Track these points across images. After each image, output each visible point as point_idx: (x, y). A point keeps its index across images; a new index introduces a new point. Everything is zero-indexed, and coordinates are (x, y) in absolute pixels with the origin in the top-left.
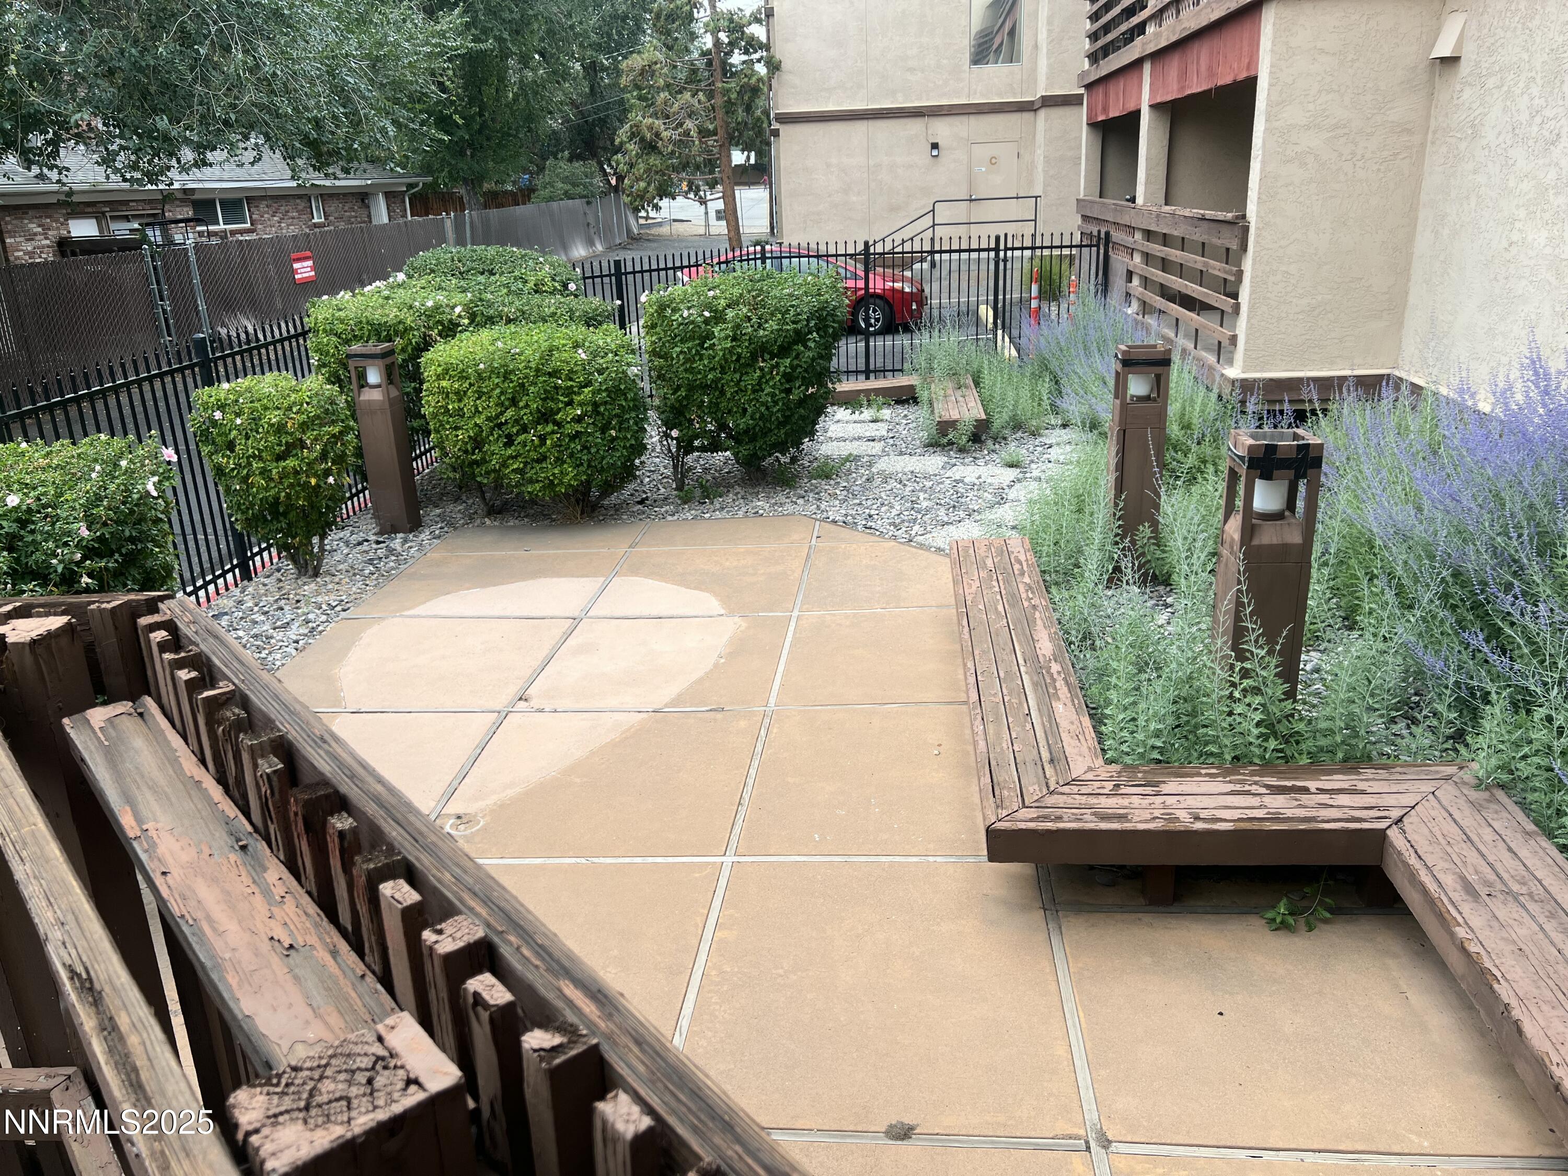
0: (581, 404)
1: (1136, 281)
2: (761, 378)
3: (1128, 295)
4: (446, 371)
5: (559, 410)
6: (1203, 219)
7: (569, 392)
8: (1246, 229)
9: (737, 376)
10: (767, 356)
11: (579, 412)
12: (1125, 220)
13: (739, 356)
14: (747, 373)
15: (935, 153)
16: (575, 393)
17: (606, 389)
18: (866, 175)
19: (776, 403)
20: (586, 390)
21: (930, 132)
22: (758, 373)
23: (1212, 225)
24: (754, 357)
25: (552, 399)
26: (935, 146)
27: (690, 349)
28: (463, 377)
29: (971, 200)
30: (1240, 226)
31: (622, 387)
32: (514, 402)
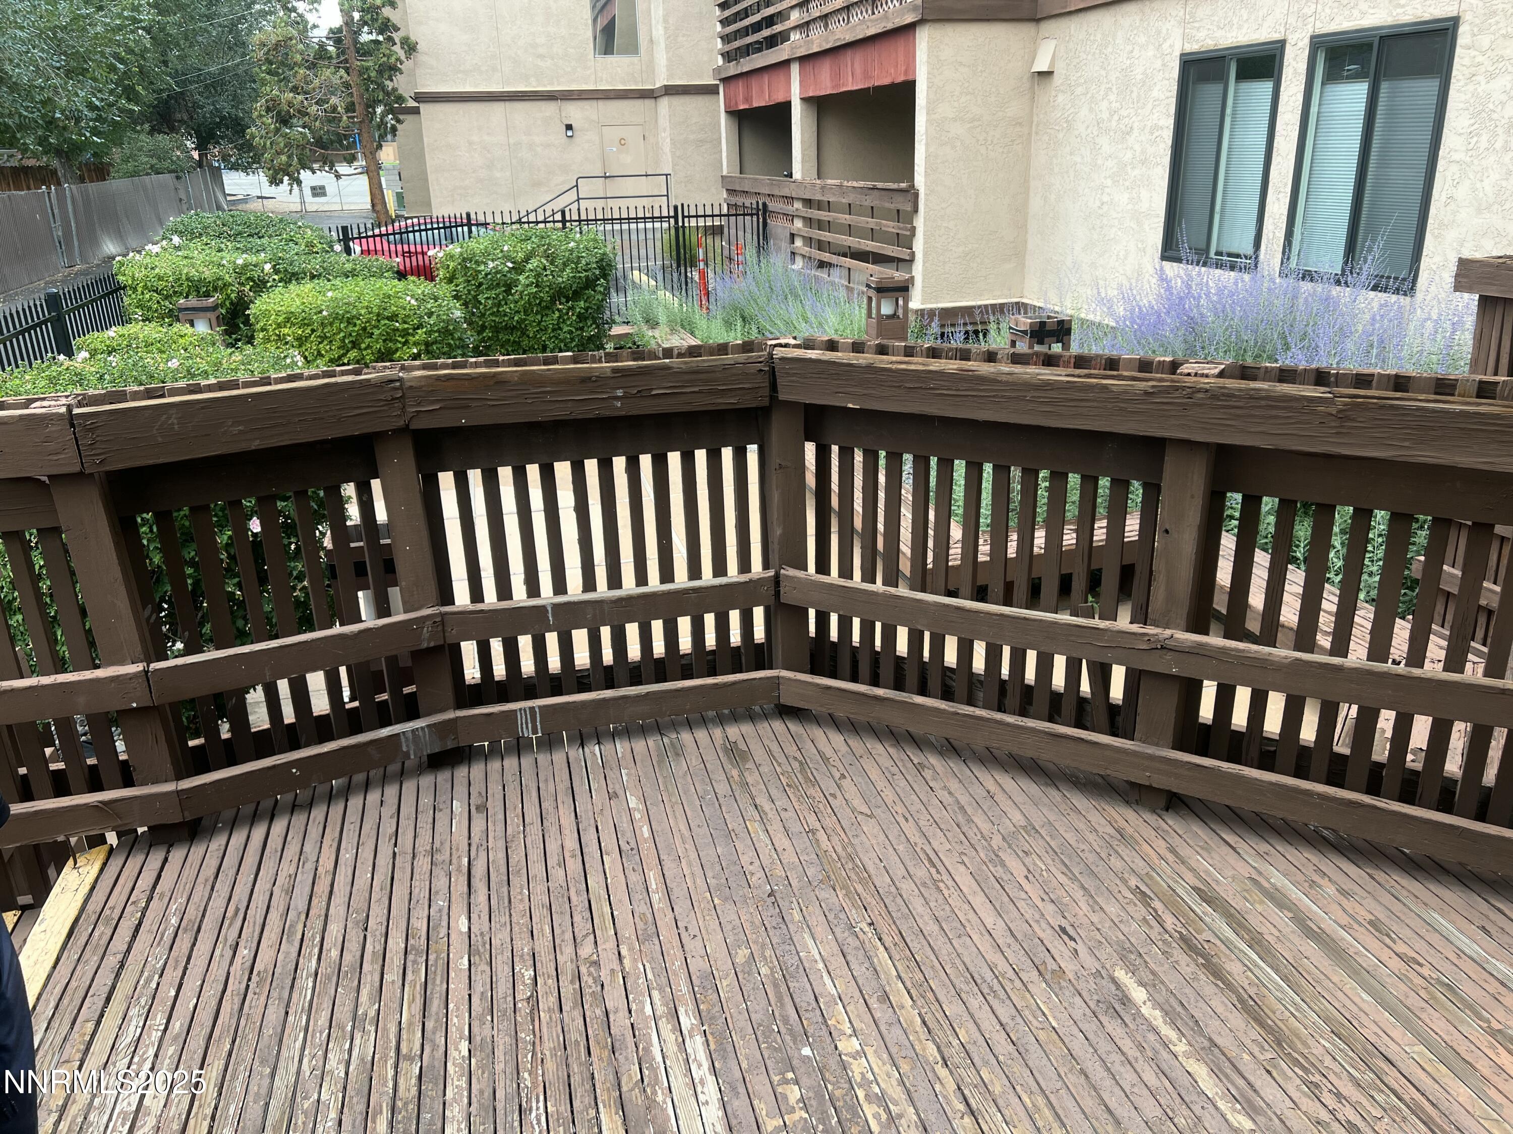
0: (416, 344)
1: (799, 243)
2: (559, 317)
3: (793, 253)
4: (288, 320)
5: (397, 350)
6: (874, 188)
7: (405, 333)
8: (916, 195)
9: (539, 317)
10: (563, 300)
11: (415, 351)
12: (786, 192)
13: (542, 300)
14: (547, 315)
15: (570, 133)
16: (409, 334)
17: (438, 331)
18: (507, 153)
19: (572, 340)
20: (419, 331)
21: (563, 114)
22: (557, 314)
23: (883, 193)
24: (553, 301)
25: (391, 341)
26: (569, 127)
27: (497, 295)
28: (304, 324)
29: (606, 177)
30: (912, 194)
31: (451, 328)
32: (355, 345)
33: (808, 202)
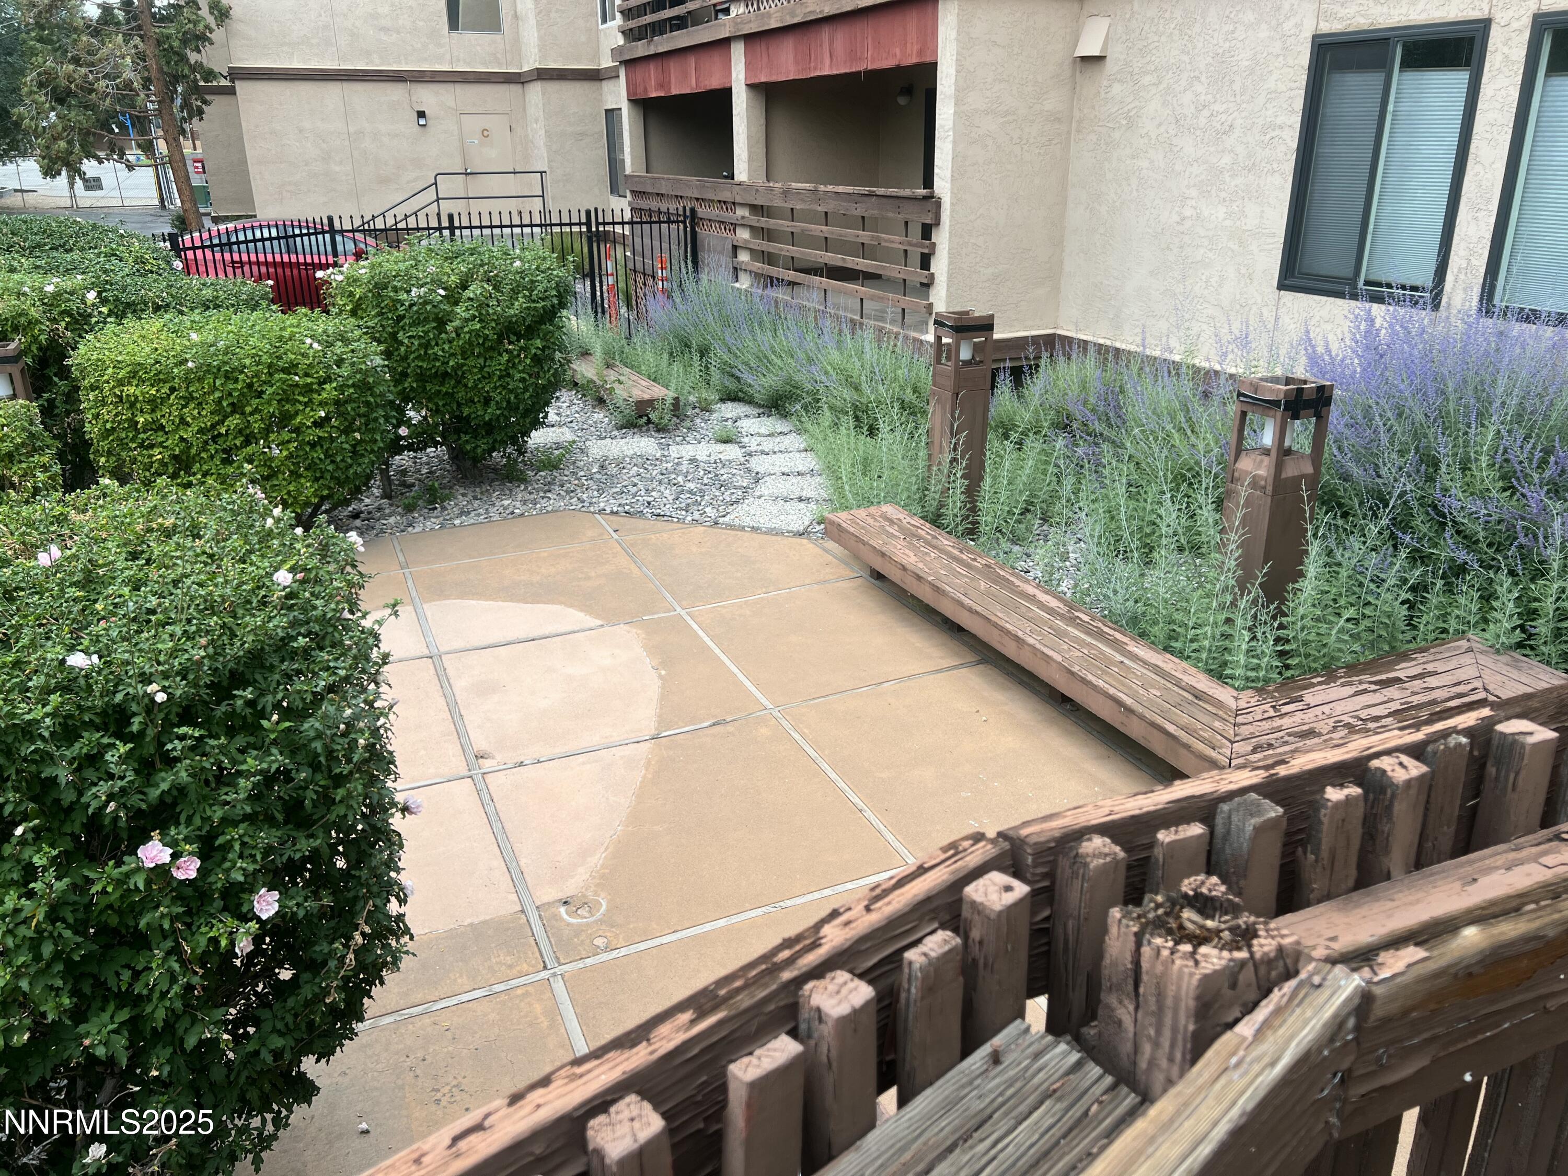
0: (322, 404)
1: (744, 257)
2: (508, 361)
3: (735, 269)
4: (134, 374)
5: (297, 413)
6: (871, 195)
7: (308, 390)
8: (938, 204)
9: (481, 361)
10: (513, 338)
11: (323, 414)
12: (726, 196)
13: (486, 338)
14: (491, 358)
15: (422, 122)
16: (312, 391)
17: (353, 385)
18: (347, 143)
19: (526, 389)
20: (327, 386)
22: (506, 357)
23: (884, 200)
24: (500, 341)
25: (288, 401)
26: (421, 114)
27: (426, 333)
28: (157, 381)
29: (467, 174)
30: (932, 202)
31: (371, 380)
32: (236, 408)
33: (756, 209)
